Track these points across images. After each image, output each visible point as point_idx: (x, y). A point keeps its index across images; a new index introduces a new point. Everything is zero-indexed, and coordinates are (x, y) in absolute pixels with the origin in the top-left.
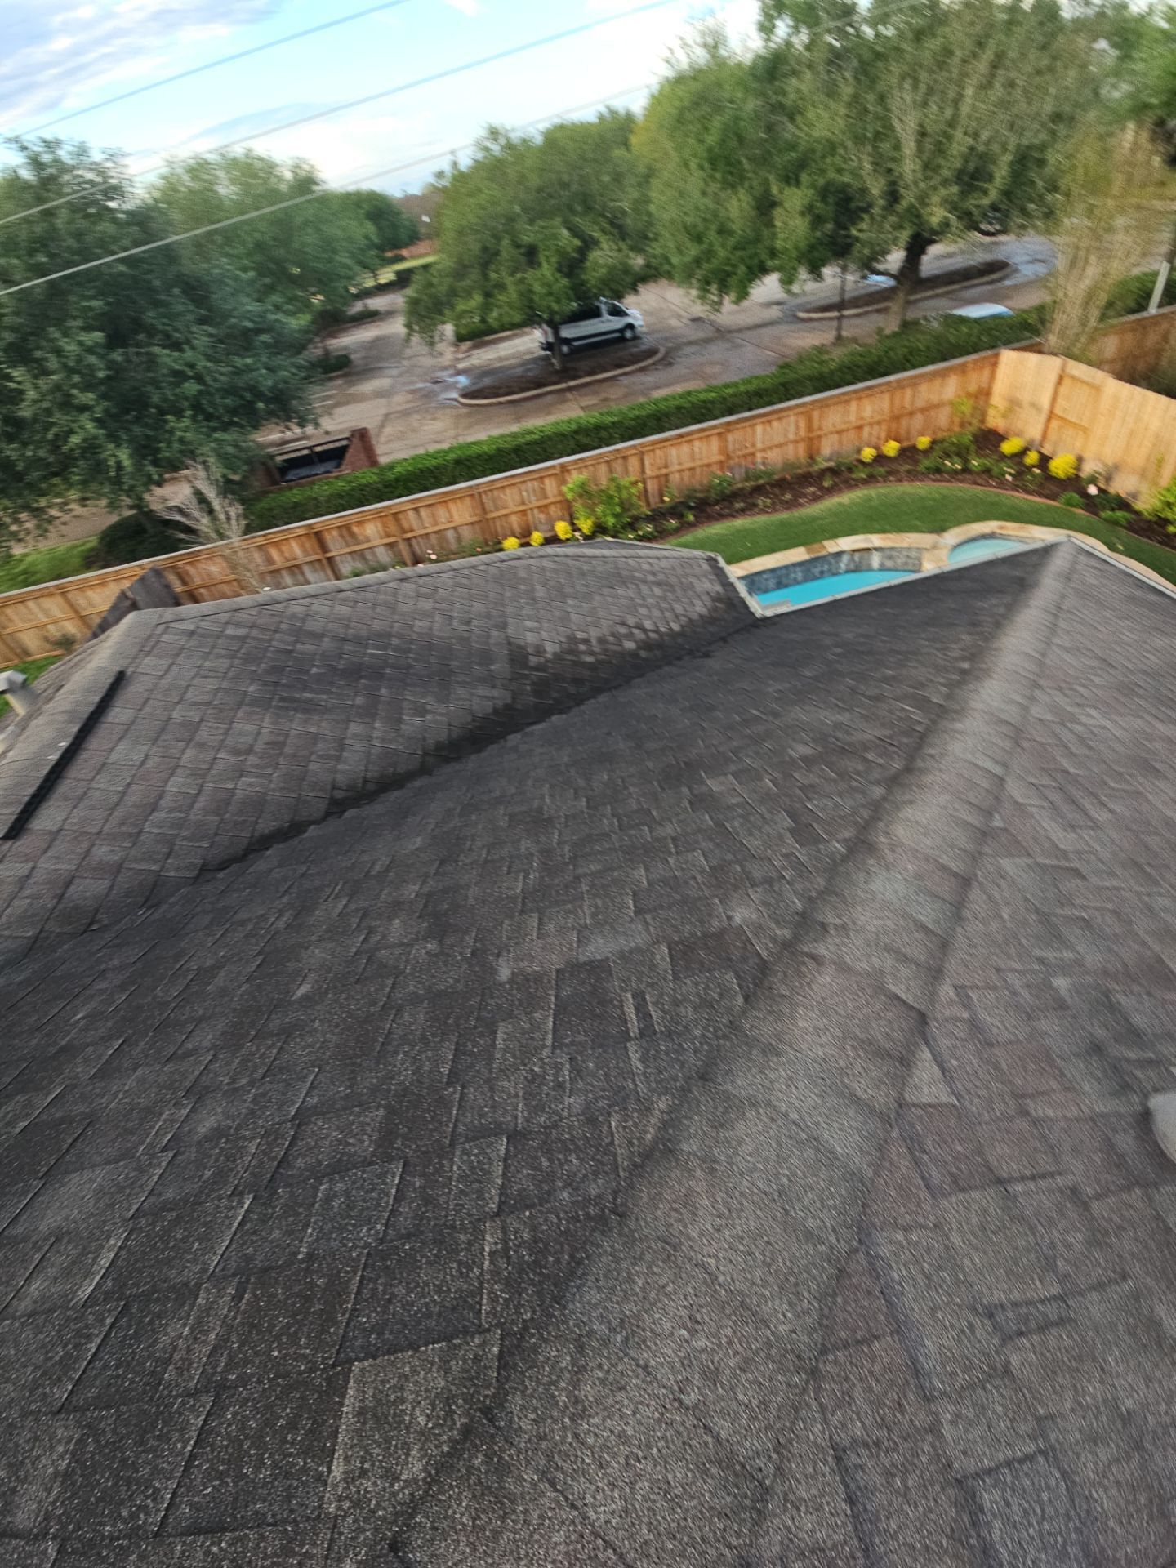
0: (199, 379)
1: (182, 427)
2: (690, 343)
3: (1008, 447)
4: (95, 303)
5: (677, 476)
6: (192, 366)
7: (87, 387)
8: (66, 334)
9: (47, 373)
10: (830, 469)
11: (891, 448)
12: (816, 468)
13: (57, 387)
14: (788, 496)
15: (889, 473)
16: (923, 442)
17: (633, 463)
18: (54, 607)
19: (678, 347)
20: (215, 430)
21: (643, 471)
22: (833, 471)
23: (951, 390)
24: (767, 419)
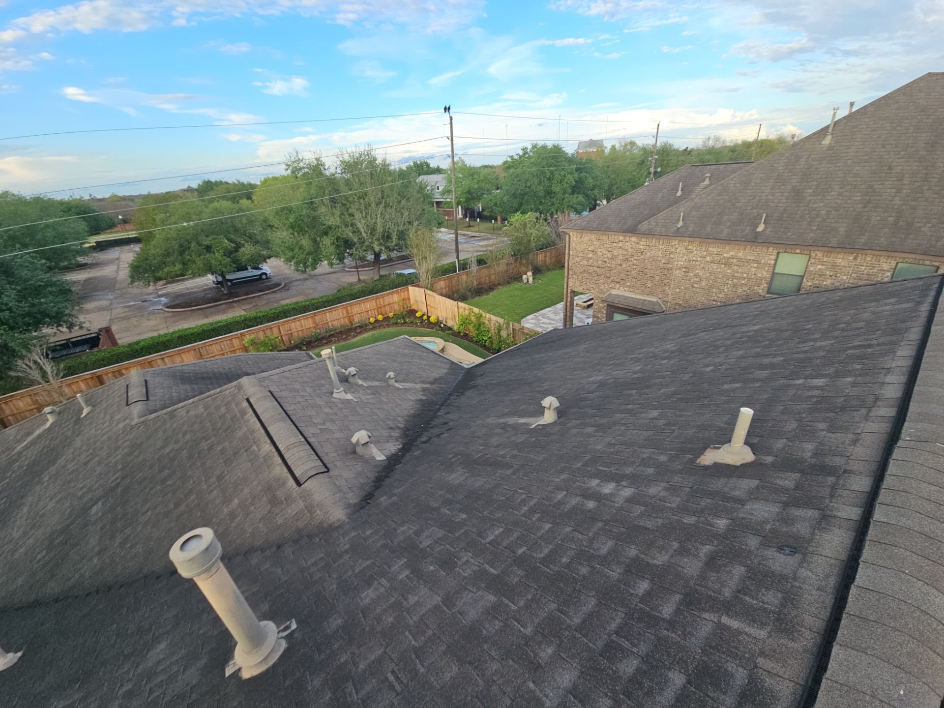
2: (296, 280)
3: (418, 315)
5: (296, 333)
10: (359, 326)
11: (380, 318)
12: (354, 326)
14: (344, 336)
15: (380, 326)
16: (391, 315)
17: (275, 330)
19: (291, 282)
21: (280, 333)
22: (360, 327)
23: (396, 298)
24: (331, 311)
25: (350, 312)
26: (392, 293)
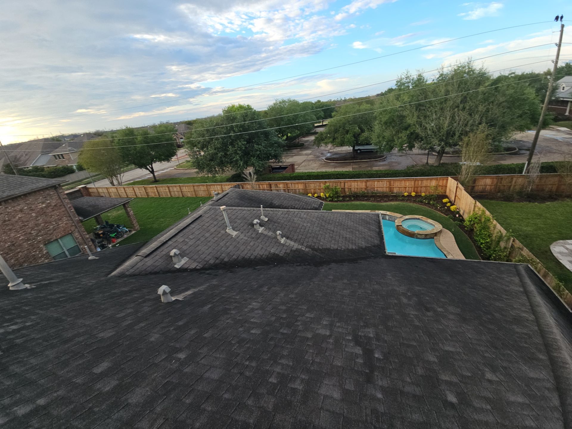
0: (260, 151)
1: (253, 160)
3: (445, 200)
4: (247, 137)
5: (353, 189)
6: (260, 149)
7: (239, 151)
8: (240, 142)
9: (235, 147)
11: (413, 194)
12: (391, 195)
13: (236, 150)
16: (423, 194)
17: (342, 184)
18: (219, 187)
20: (260, 161)
21: (345, 186)
22: (395, 196)
23: (434, 183)
24: (378, 181)
25: (392, 185)
26: (431, 179)
